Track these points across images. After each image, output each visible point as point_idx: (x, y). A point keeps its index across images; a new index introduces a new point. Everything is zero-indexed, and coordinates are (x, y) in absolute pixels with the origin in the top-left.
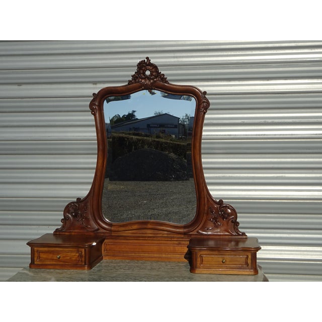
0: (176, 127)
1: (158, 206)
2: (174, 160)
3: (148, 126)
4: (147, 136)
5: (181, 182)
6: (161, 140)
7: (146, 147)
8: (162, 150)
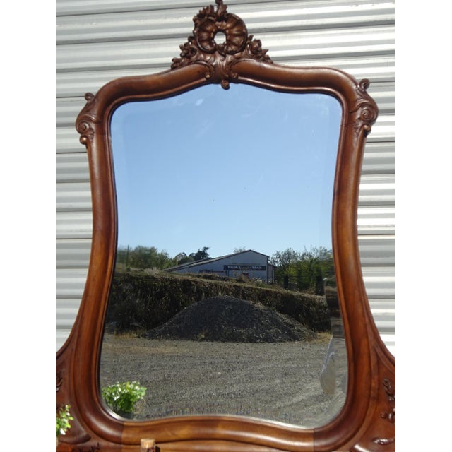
0: (263, 268)
1: (239, 379)
2: (261, 312)
3: (226, 267)
4: (224, 279)
5: (271, 344)
6: (242, 284)
7: (220, 294)
8: (244, 298)
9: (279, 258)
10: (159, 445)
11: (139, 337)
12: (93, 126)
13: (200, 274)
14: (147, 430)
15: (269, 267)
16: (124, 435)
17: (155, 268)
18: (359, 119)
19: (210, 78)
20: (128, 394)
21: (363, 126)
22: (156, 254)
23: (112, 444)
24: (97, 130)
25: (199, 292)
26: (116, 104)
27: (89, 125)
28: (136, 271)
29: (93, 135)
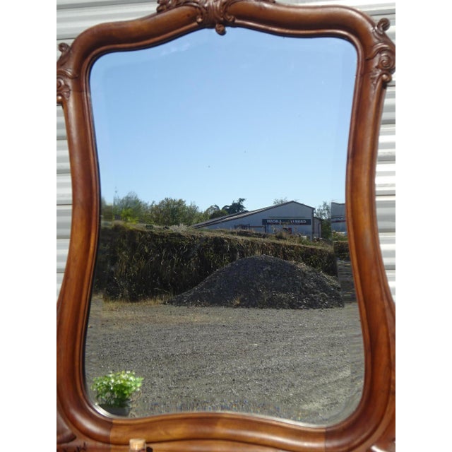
0: (308, 222)
1: (278, 352)
2: (305, 274)
3: (264, 222)
4: (259, 235)
5: (317, 310)
6: (281, 242)
7: (258, 253)
8: (285, 258)
9: (327, 209)
11: (165, 304)
12: (70, 83)
13: (234, 231)
14: (138, 428)
15: (315, 220)
16: (113, 434)
17: (182, 225)
18: (377, 67)
19: (202, 22)
21: (381, 75)
22: (184, 208)
23: (100, 444)
24: (73, 87)
25: (233, 250)
26: (94, 56)
27: (64, 81)
28: (160, 229)
29: (69, 92)
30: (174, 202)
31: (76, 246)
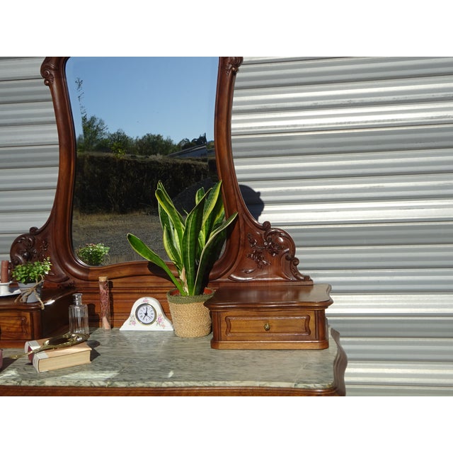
10: (112, 280)
12: (53, 73)
13: (200, 158)
14: (103, 272)
16: (90, 276)
18: (229, 63)
20: (96, 251)
21: (231, 68)
23: (83, 281)
24: (55, 75)
25: (198, 173)
27: (50, 72)
28: (142, 158)
29: (53, 79)
30: (154, 137)
31: (63, 170)
